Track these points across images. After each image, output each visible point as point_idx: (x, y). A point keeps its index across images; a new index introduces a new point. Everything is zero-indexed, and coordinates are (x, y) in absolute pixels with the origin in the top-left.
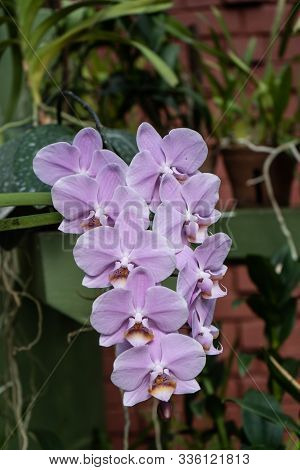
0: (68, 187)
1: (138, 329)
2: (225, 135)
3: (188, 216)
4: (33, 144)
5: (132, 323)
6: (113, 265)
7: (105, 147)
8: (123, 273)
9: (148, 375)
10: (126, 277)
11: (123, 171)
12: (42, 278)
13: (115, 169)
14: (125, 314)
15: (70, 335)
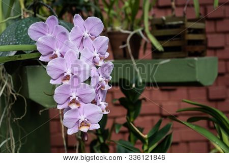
0: (44, 41)
1: (74, 101)
2: (109, 26)
3: (95, 54)
4: (24, 25)
5: (71, 99)
6: (63, 74)
7: (59, 24)
8: (67, 78)
9: (78, 121)
10: (69, 79)
11: (68, 34)
12: (28, 86)
13: (64, 33)
14: (68, 95)
15: (40, 111)
